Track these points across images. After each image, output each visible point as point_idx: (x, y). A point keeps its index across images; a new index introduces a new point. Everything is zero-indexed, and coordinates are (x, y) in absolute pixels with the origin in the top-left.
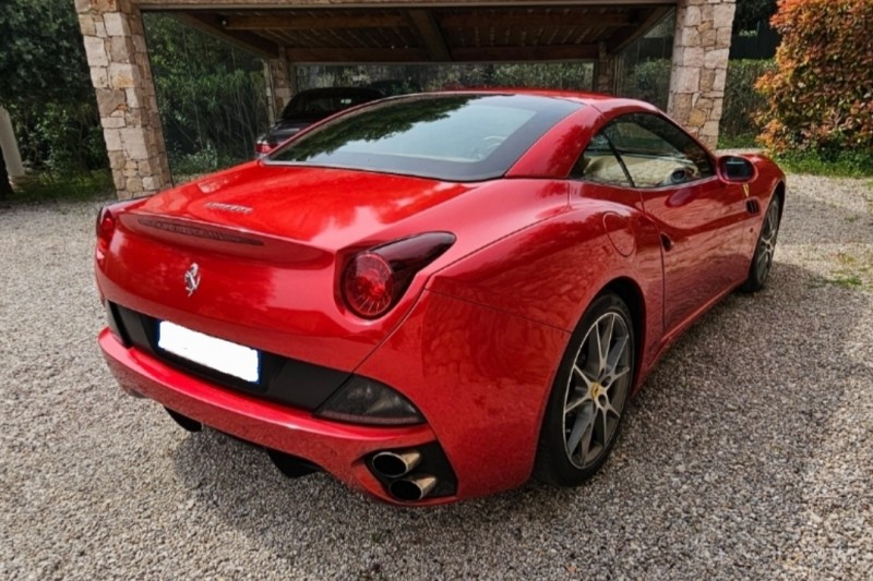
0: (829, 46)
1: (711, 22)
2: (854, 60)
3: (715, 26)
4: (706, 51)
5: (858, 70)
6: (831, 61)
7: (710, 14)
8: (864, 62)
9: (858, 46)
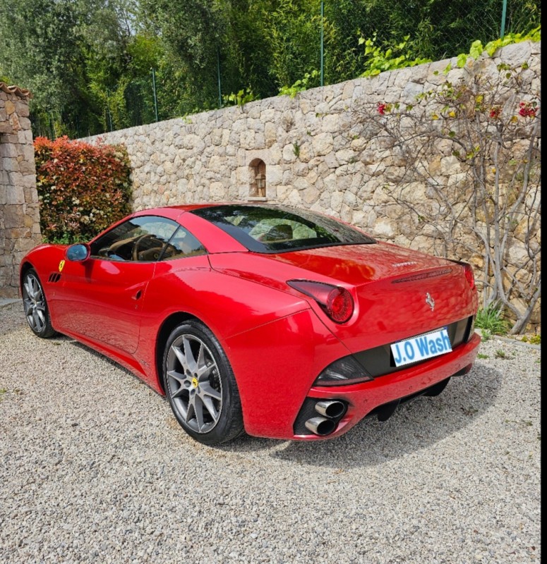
1: (23, 156)
3: (26, 159)
4: (23, 176)
7: (21, 150)
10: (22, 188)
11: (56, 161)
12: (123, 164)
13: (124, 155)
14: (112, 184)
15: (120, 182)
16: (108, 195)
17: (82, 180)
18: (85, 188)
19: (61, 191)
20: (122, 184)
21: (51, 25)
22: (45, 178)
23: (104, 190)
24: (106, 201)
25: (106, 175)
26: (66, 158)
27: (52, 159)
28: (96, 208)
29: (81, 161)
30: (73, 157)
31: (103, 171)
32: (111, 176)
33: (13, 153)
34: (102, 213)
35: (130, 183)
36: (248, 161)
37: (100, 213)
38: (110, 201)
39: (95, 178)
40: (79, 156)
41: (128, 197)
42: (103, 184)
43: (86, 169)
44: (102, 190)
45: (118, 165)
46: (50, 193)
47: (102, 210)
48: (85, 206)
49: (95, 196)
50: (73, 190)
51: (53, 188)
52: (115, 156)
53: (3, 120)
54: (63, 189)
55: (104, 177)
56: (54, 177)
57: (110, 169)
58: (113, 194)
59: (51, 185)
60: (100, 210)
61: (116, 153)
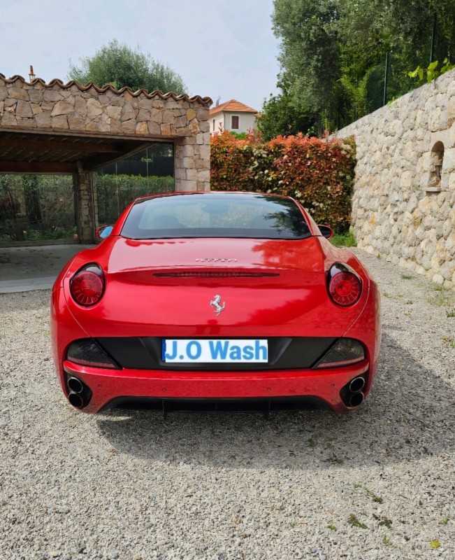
0: (220, 170)
1: (199, 155)
2: (234, 178)
3: (202, 157)
4: (198, 172)
5: (238, 184)
6: (222, 179)
7: (198, 150)
8: (240, 180)
9: (235, 171)
10: (195, 182)
11: (285, 157)
12: (348, 156)
13: (352, 147)
14: (336, 177)
15: (343, 175)
16: (329, 188)
17: (306, 174)
18: (309, 181)
19: (287, 185)
20: (345, 177)
21: (313, 27)
22: (275, 173)
23: (327, 183)
24: (326, 194)
25: (330, 168)
26: (294, 154)
27: (283, 155)
28: (317, 201)
29: (308, 156)
30: (301, 153)
31: (327, 164)
32: (335, 168)
33: (190, 152)
34: (321, 205)
35: (353, 175)
36: (432, 145)
37: (319, 206)
38: (331, 195)
39: (318, 172)
40: (306, 151)
41: (349, 191)
42: (326, 177)
43: (311, 164)
44: (324, 183)
45: (344, 157)
46: (278, 187)
47: (323, 202)
48: (306, 198)
49: (317, 189)
50: (297, 184)
51: (280, 182)
52: (342, 149)
53: (182, 126)
54: (288, 183)
55: (327, 170)
56: (283, 173)
57: (334, 162)
58: (334, 187)
59: (279, 180)
60: (320, 202)
61: (343, 146)
